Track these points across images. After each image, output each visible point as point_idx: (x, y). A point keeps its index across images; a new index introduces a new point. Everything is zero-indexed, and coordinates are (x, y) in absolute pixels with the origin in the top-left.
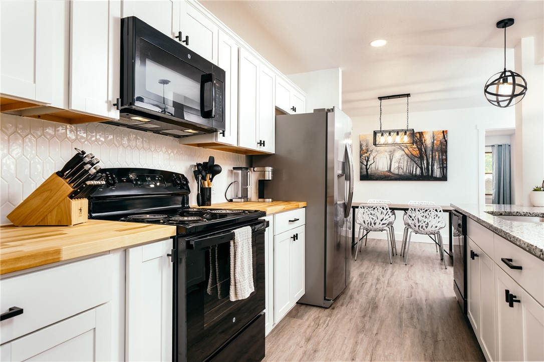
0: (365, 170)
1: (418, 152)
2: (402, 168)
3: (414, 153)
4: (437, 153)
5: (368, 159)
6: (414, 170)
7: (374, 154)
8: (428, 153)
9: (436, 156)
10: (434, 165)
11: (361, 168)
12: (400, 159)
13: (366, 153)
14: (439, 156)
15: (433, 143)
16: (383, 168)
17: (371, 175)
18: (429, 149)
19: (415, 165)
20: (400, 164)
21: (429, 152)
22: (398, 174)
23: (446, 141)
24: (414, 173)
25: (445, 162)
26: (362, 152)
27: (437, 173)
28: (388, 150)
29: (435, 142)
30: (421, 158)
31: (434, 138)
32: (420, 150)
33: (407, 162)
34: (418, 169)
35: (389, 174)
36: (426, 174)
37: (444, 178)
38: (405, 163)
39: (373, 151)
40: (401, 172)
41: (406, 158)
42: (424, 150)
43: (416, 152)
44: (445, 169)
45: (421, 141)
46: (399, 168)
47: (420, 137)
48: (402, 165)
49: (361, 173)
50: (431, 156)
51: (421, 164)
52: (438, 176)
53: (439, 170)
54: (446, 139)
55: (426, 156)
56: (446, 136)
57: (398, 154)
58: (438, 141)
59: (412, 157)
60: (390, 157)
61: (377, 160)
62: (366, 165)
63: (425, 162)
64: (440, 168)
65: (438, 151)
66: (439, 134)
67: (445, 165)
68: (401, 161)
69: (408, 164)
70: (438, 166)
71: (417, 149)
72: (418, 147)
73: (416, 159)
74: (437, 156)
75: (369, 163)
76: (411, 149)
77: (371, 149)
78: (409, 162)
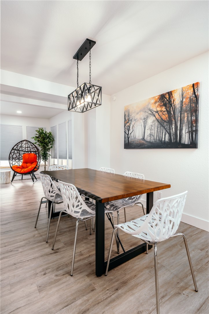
0: (127, 139)
1: (167, 116)
2: (153, 136)
3: (164, 117)
4: (186, 114)
5: (129, 128)
6: (163, 137)
7: (133, 123)
8: (176, 116)
9: (184, 117)
10: (182, 129)
11: (125, 138)
12: (152, 126)
13: (128, 123)
14: (188, 117)
15: (182, 102)
16: (139, 137)
17: (131, 144)
18: (177, 110)
19: (164, 131)
20: (152, 131)
21: (178, 114)
22: (150, 142)
23: (197, 97)
24: (163, 139)
25: (195, 125)
26: (125, 122)
27: (186, 139)
28: (143, 118)
29: (184, 100)
30: (170, 122)
31: (182, 95)
32: (169, 112)
33: (157, 128)
34: (167, 135)
35: (143, 142)
36: (174, 141)
37: (193, 145)
38: (156, 129)
39: (133, 120)
40: (152, 140)
41: (157, 123)
42: (172, 113)
43: (165, 117)
44: (194, 133)
45: (170, 101)
46: (151, 135)
47: (169, 98)
48: (153, 131)
49: (125, 141)
50: (179, 119)
51: (170, 129)
52: (186, 143)
53: (187, 135)
54: (196, 94)
55: (175, 119)
56: (196, 91)
57: (151, 120)
58: (187, 99)
59: (161, 122)
60: (144, 124)
61: (135, 129)
62: (128, 135)
63: (173, 126)
64: (189, 132)
65: (187, 112)
66: (188, 89)
67: (194, 129)
68: (152, 128)
69: (158, 131)
70: (187, 130)
71: (166, 112)
72: (167, 110)
73: (165, 124)
74: (186, 118)
75: (130, 133)
76: (161, 114)
77: (131, 118)
78: (159, 128)
